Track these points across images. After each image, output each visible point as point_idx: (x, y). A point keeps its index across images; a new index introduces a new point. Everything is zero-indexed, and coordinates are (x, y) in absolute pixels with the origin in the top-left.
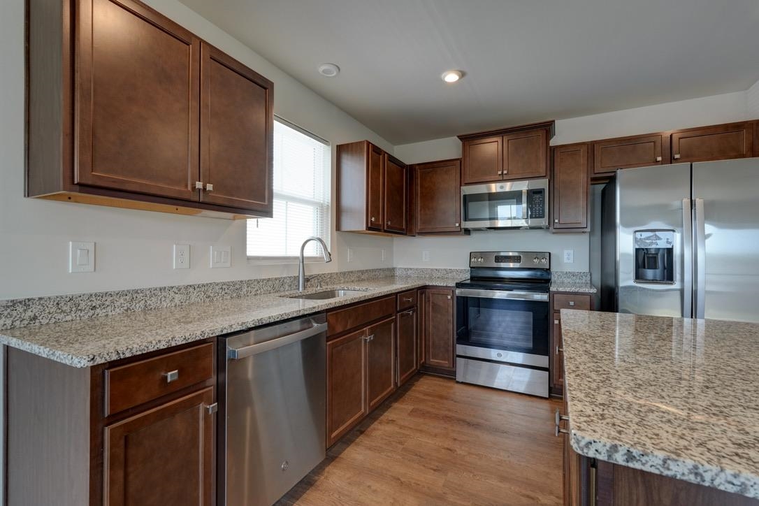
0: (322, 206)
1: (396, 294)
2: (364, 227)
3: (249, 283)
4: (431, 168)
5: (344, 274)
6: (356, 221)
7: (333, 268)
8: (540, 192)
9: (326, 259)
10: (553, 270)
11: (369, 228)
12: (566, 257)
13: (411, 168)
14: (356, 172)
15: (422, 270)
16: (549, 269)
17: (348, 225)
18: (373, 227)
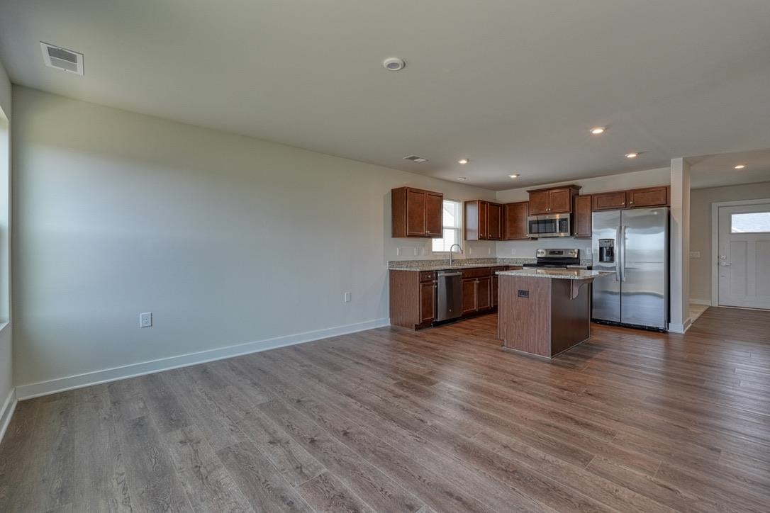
0: (458, 229)
1: (491, 267)
2: (477, 239)
3: (433, 261)
4: (515, 206)
5: (468, 259)
6: (473, 236)
7: (463, 257)
8: (566, 220)
9: (460, 252)
10: (581, 258)
11: (479, 239)
12: (587, 251)
13: (503, 207)
14: (473, 212)
15: (512, 259)
16: (578, 258)
17: (470, 237)
18: (481, 238)
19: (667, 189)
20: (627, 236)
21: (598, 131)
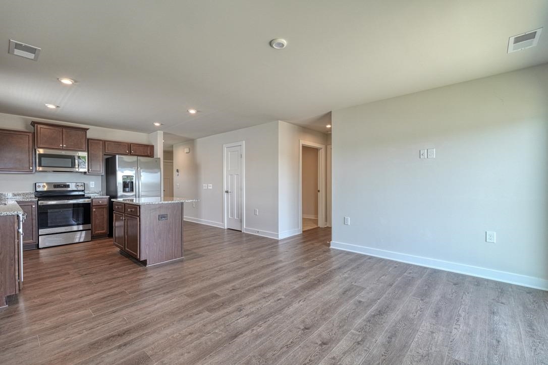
8: (84, 157)
12: (91, 185)
16: (84, 190)
19: (152, 147)
20: (142, 174)
21: (192, 112)
